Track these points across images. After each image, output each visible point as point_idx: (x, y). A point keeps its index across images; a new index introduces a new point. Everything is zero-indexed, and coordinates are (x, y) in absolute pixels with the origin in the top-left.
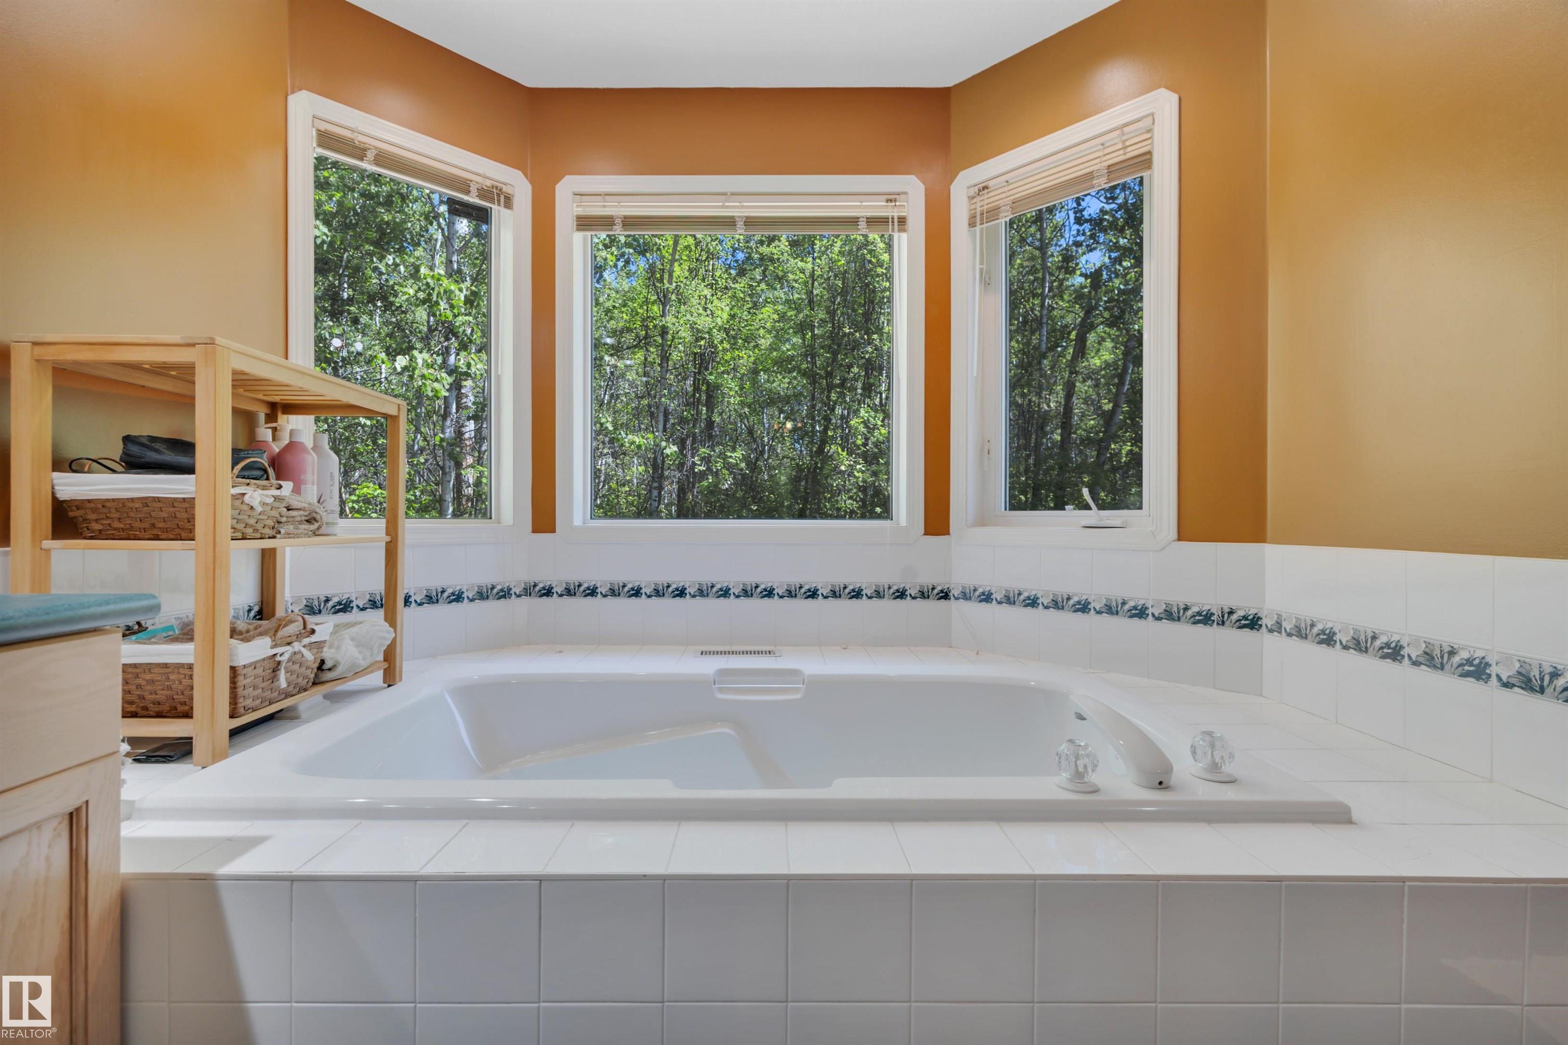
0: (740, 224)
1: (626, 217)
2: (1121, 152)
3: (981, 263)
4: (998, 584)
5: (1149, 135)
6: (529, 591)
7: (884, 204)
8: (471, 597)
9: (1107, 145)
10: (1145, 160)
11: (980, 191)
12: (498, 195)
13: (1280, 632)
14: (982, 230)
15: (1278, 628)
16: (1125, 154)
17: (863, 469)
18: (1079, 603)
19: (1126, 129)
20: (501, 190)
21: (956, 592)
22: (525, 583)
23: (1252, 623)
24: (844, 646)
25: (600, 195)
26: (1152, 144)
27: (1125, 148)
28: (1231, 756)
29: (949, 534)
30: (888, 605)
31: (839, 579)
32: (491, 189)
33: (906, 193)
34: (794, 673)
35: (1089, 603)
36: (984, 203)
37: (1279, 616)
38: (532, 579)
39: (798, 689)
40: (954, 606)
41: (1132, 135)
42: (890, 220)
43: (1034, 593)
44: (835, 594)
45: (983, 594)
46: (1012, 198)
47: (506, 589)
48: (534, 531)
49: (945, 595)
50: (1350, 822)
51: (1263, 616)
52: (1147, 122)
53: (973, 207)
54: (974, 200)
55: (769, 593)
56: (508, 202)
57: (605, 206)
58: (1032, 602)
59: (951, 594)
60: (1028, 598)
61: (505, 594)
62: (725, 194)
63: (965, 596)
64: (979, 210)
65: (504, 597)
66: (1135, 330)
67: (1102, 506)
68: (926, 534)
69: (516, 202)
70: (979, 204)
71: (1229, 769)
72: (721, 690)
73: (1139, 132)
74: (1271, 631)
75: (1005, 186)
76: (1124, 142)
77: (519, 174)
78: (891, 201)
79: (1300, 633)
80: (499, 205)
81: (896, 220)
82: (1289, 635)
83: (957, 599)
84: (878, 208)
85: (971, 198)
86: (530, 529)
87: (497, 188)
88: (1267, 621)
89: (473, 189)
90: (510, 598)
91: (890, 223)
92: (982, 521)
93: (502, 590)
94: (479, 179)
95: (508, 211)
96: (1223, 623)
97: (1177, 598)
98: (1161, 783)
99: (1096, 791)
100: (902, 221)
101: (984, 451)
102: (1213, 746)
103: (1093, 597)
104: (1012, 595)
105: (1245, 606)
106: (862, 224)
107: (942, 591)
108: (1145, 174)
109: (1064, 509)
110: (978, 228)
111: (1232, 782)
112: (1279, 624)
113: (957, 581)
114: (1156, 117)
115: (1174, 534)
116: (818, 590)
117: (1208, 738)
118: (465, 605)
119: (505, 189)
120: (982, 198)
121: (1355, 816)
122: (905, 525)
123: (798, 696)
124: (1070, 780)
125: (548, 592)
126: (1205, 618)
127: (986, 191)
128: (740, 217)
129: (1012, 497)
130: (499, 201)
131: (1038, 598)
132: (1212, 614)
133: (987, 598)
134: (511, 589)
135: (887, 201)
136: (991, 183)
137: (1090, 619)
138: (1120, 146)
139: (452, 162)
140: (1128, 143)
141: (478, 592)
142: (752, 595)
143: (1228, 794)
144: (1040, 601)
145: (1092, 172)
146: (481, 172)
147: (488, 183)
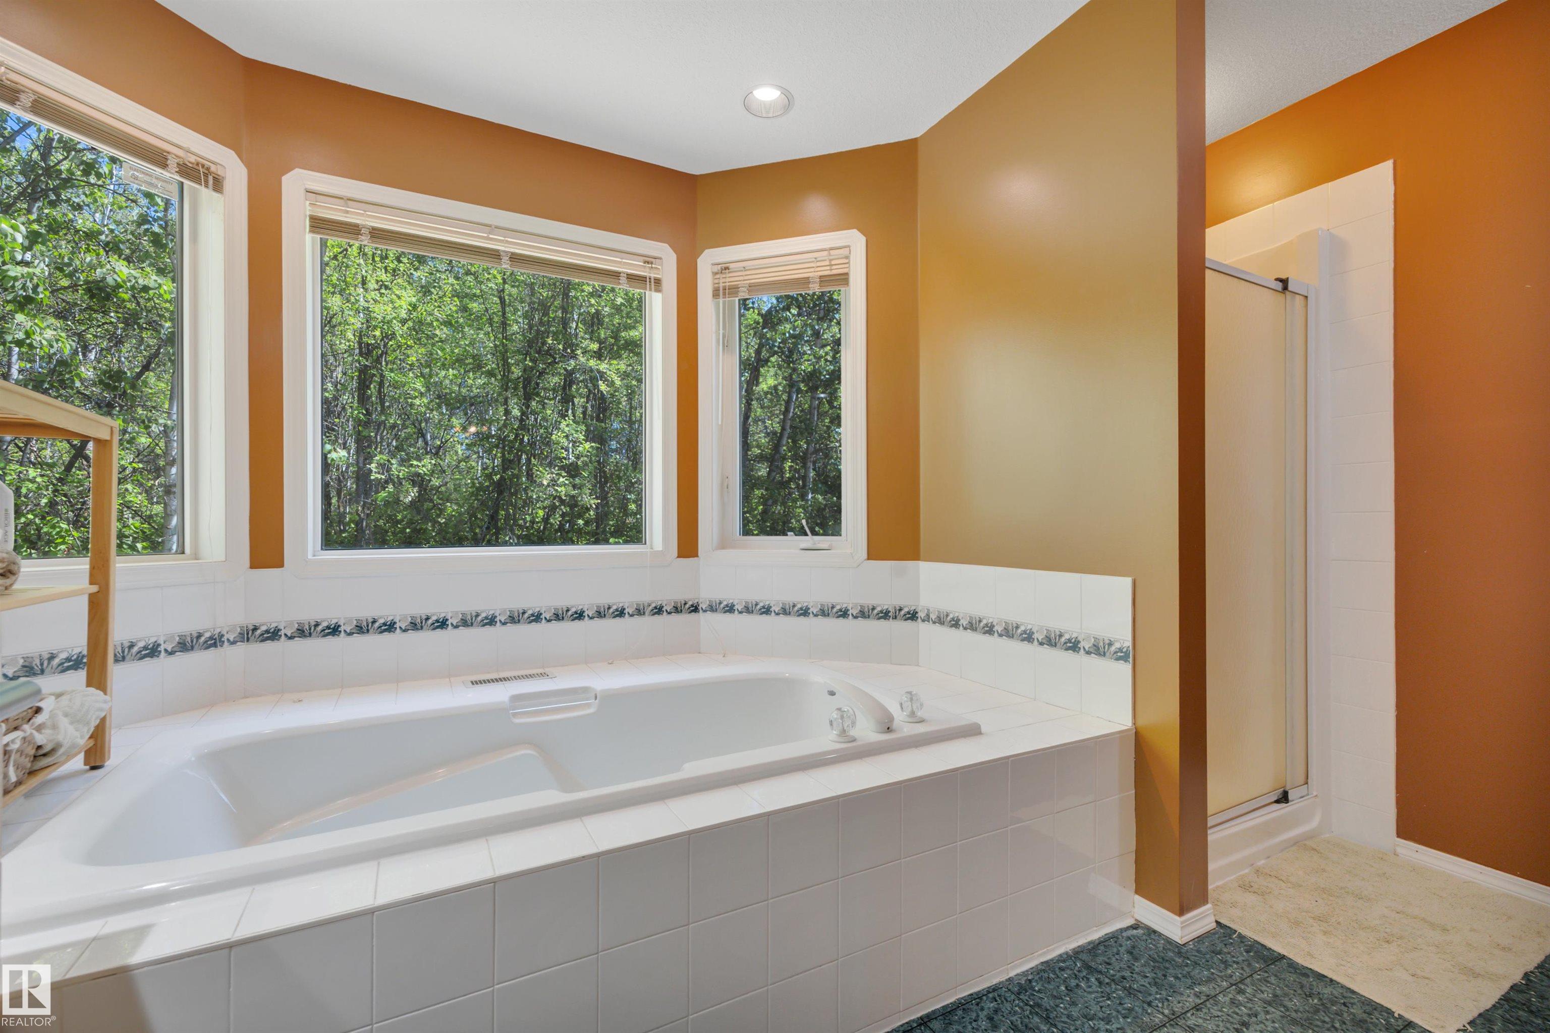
0: (505, 259)
1: (374, 229)
2: (828, 268)
3: (724, 328)
4: (738, 597)
5: (846, 261)
6: (249, 634)
7: (642, 264)
8: (169, 649)
9: (818, 259)
10: (843, 279)
11: (722, 269)
12: (206, 175)
13: (929, 621)
14: (724, 303)
15: (927, 619)
16: (831, 270)
17: (567, 482)
18: (801, 609)
19: (832, 252)
20: (208, 169)
21: (703, 606)
22: (242, 627)
23: (912, 616)
24: (610, 662)
25: (342, 198)
26: (849, 267)
27: (831, 265)
28: (922, 705)
29: (697, 556)
30: (648, 622)
31: (603, 600)
32: (196, 167)
33: (660, 259)
34: (585, 690)
35: (809, 609)
36: (728, 280)
37: (928, 610)
38: (251, 621)
39: (588, 706)
40: (703, 618)
41: (836, 257)
42: (648, 280)
43: (767, 603)
44: (600, 614)
45: (727, 606)
46: (748, 282)
47: (216, 636)
48: (252, 567)
49: (695, 609)
50: (980, 733)
51: (919, 611)
52: (844, 252)
53: (716, 281)
54: (718, 276)
55: (537, 618)
56: (218, 185)
57: (347, 212)
58: (767, 611)
59: (700, 608)
60: (764, 607)
61: (215, 642)
62: (490, 226)
63: (712, 609)
64: (721, 285)
65: (215, 645)
66: (802, 370)
67: (814, 533)
68: (679, 557)
69: (227, 185)
70: (722, 281)
71: (919, 714)
72: (515, 715)
73: (841, 256)
74: (923, 621)
75: (742, 271)
76: (830, 260)
77: (231, 154)
78: (648, 263)
79: (940, 621)
80: (207, 186)
81: (652, 281)
82: (934, 623)
83: (705, 611)
84: (636, 267)
85: (715, 274)
86: (247, 563)
87: (203, 166)
88: (921, 614)
89: (172, 162)
90: (221, 646)
91: (648, 283)
92: (724, 544)
93: (211, 638)
94: (180, 153)
95: (216, 195)
96: (896, 618)
97: (869, 601)
98: (888, 728)
99: (854, 740)
100: (658, 282)
101: (724, 487)
102: (911, 700)
103: (812, 604)
104: (750, 605)
105: (908, 604)
106: (623, 279)
107: (692, 606)
108: (842, 289)
109: (787, 535)
110: (721, 301)
111: (922, 721)
112: (928, 615)
113: (705, 595)
114: (851, 248)
115: (865, 555)
116: (584, 612)
117: (909, 696)
118: (163, 660)
119: (213, 168)
120: (724, 276)
121: (983, 730)
122: (661, 549)
123: (591, 710)
124: (839, 735)
125: (273, 635)
126: (885, 615)
127: (727, 271)
128: (504, 251)
129: (745, 525)
130: (206, 182)
131: (771, 607)
132: (889, 612)
133: (730, 609)
134: (223, 636)
135: (645, 262)
136: (731, 266)
137: (810, 621)
138: (827, 263)
139: (145, 127)
140: (833, 263)
141: (179, 643)
142: (519, 621)
143: (921, 729)
144: (772, 609)
145: (809, 278)
146: (184, 145)
147: (193, 159)
